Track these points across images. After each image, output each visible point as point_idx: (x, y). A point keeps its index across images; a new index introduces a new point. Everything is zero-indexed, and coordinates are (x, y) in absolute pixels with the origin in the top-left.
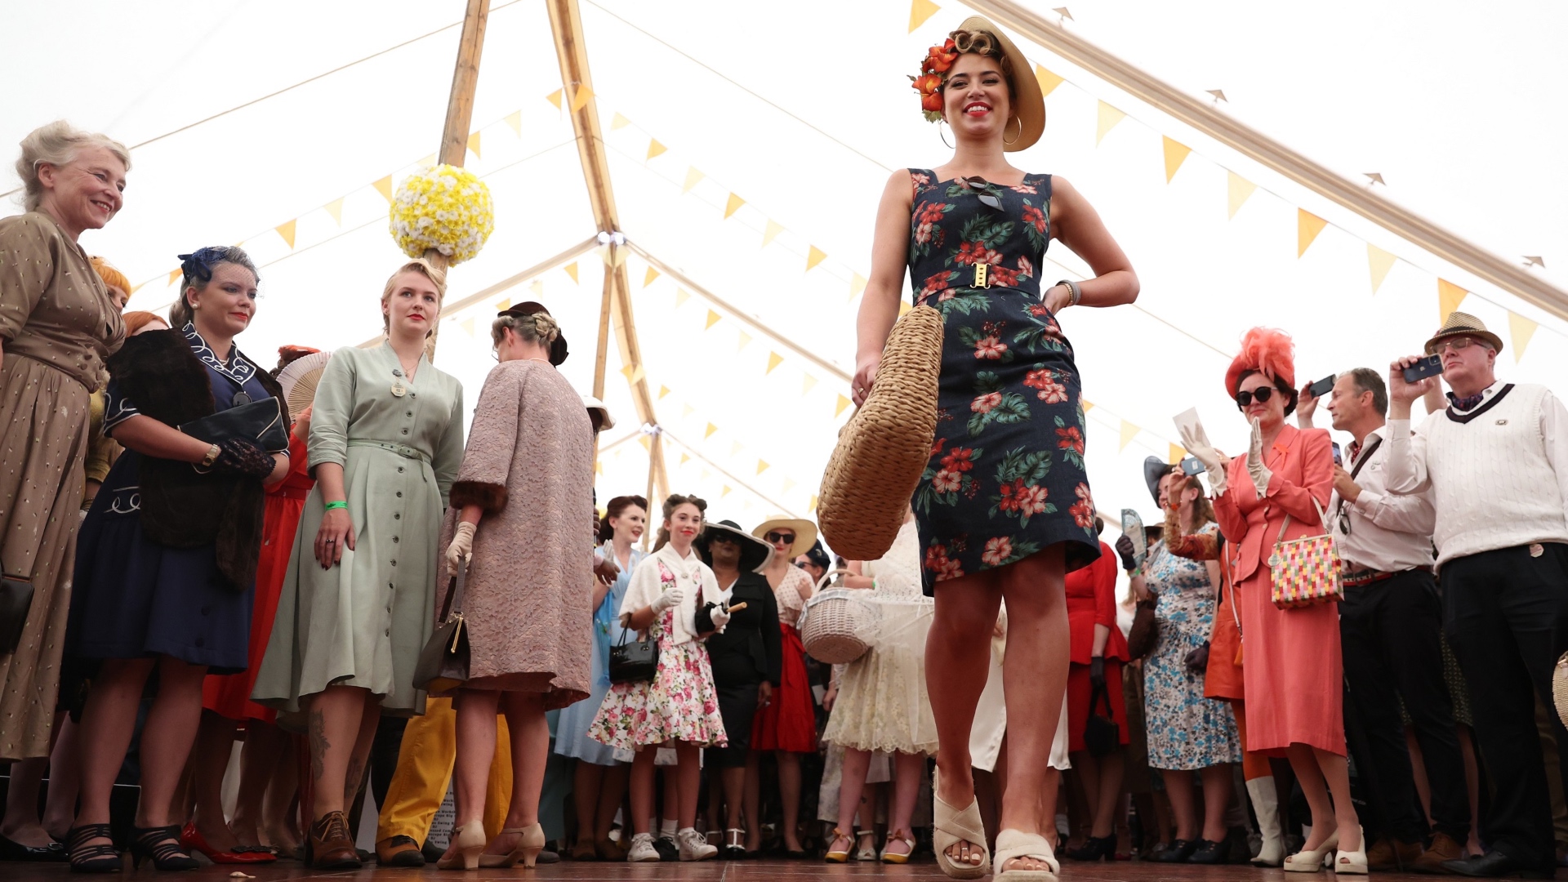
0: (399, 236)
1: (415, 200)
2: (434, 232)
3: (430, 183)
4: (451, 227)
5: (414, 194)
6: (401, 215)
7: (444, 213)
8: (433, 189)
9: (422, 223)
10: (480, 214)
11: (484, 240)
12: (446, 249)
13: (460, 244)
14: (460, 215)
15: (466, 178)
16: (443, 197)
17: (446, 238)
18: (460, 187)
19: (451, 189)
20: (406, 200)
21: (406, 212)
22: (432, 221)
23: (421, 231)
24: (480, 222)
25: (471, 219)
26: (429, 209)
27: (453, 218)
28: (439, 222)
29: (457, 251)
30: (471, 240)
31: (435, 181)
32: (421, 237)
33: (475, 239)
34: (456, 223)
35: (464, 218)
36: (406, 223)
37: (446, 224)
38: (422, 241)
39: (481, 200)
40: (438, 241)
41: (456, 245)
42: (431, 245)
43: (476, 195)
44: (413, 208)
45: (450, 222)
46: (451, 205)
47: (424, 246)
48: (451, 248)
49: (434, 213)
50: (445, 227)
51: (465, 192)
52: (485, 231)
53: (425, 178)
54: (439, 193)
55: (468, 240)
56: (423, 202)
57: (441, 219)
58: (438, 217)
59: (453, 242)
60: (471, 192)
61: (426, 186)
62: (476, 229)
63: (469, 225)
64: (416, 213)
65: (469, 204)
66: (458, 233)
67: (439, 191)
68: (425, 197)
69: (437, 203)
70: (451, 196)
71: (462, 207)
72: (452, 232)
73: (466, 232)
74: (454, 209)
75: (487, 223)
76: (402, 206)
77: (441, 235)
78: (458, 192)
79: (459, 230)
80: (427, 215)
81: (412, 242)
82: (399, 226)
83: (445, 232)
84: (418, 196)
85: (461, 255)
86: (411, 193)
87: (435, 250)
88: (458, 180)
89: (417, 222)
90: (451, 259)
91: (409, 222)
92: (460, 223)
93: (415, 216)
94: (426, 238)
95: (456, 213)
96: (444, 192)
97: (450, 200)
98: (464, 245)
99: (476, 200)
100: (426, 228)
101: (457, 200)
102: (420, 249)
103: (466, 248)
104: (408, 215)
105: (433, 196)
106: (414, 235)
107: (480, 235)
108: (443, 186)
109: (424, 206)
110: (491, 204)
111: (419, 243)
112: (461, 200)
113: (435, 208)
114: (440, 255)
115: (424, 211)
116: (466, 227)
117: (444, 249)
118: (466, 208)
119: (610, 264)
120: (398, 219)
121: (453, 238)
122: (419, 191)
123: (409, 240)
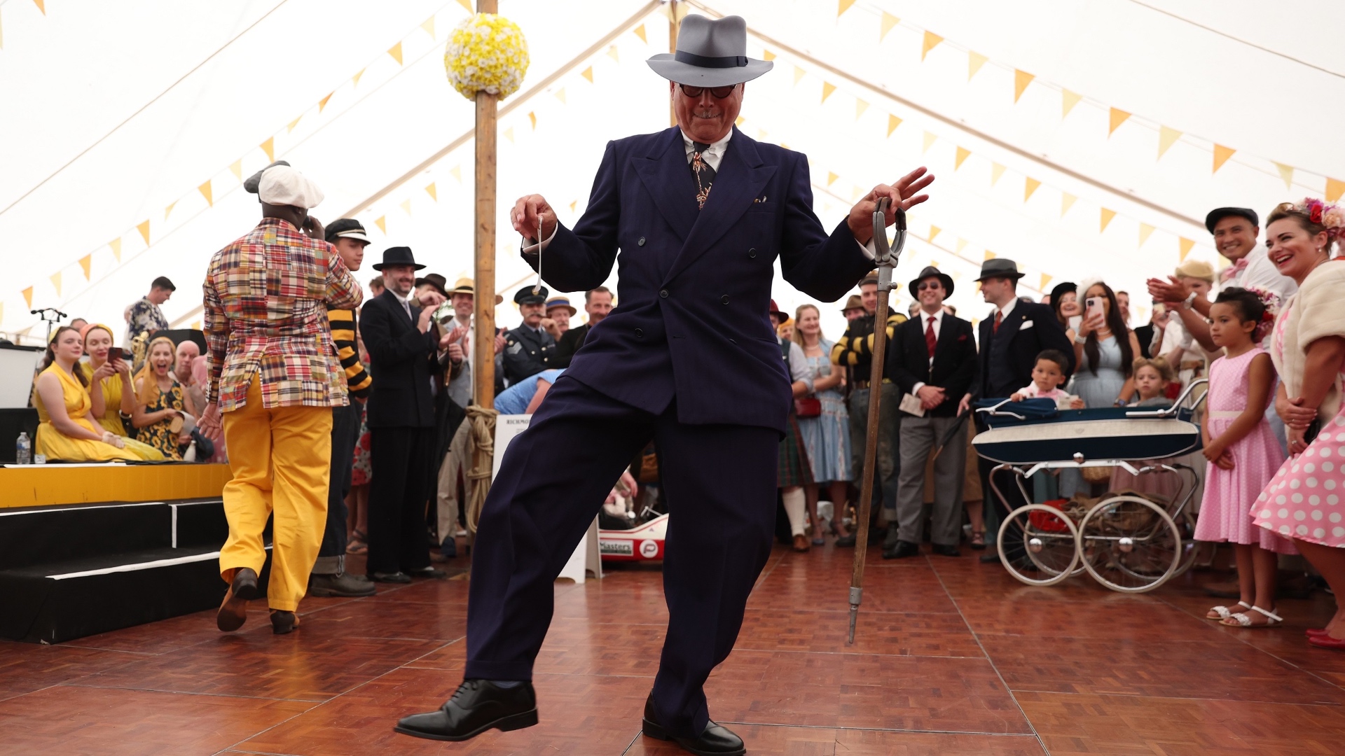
0: (454, 84)
1: (461, 52)
2: (479, 78)
3: (470, 35)
4: (493, 71)
5: (459, 47)
6: (451, 66)
7: (484, 60)
8: (472, 40)
9: (469, 71)
10: (515, 54)
11: (522, 75)
12: (492, 89)
13: (503, 83)
14: (498, 59)
15: (498, 24)
16: (482, 46)
17: (490, 81)
18: (494, 34)
19: (487, 38)
20: (454, 53)
21: (455, 64)
22: (476, 68)
23: (469, 78)
24: (516, 61)
25: (508, 60)
26: (473, 58)
27: (492, 63)
28: (482, 69)
29: (502, 89)
30: (511, 78)
31: (473, 32)
32: (470, 83)
33: (514, 77)
34: (496, 67)
35: (501, 61)
36: (457, 73)
37: (488, 69)
38: (472, 86)
39: (513, 41)
40: (485, 84)
41: (500, 84)
42: (482, 87)
43: (509, 38)
44: (460, 59)
45: (491, 67)
46: (489, 52)
47: (475, 89)
48: (497, 88)
49: (476, 61)
50: (487, 72)
51: (499, 38)
52: (522, 67)
53: (466, 31)
54: (477, 44)
55: (509, 79)
56: (467, 53)
57: (483, 66)
58: (480, 65)
59: (496, 83)
60: (504, 37)
61: (467, 38)
62: (513, 68)
63: (507, 66)
64: (464, 63)
65: (504, 48)
66: (499, 75)
67: (478, 41)
68: (467, 48)
69: (477, 52)
70: (488, 44)
71: (498, 52)
72: (493, 75)
73: (506, 72)
74: (492, 54)
75: (522, 60)
76: (452, 58)
77: (486, 79)
78: (493, 39)
79: (499, 72)
80: (471, 64)
81: (465, 88)
82: (453, 76)
83: (488, 76)
84: (461, 48)
85: (505, 92)
86: (456, 46)
87: (484, 92)
88: (492, 28)
89: (465, 71)
90: (499, 96)
91: (459, 72)
92: (499, 66)
93: (463, 67)
94: (475, 84)
95: (494, 58)
96: (482, 41)
97: (488, 48)
98: (506, 84)
99: (509, 43)
100: (473, 75)
101: (493, 47)
102: (473, 92)
103: (509, 85)
104: (457, 66)
105: (473, 46)
106: (465, 82)
107: (518, 72)
108: (480, 36)
109: (468, 57)
110: (524, 41)
111: (470, 88)
112: (496, 45)
113: (477, 57)
114: (489, 95)
115: (469, 61)
116: (505, 68)
117: (491, 90)
118: (502, 51)
119: (673, 21)
120: (451, 69)
121: (496, 80)
122: (462, 44)
123: (462, 86)
